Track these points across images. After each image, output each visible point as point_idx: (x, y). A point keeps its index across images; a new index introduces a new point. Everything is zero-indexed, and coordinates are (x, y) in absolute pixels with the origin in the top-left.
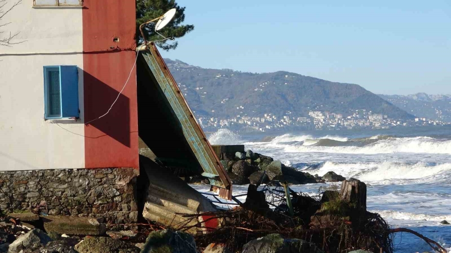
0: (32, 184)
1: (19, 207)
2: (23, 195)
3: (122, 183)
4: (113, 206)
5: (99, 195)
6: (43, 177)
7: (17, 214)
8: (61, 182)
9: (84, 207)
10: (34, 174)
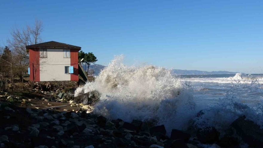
0: (63, 83)
1: (61, 86)
2: (61, 84)
3: (76, 83)
4: (74, 86)
5: (72, 84)
6: (65, 82)
7: (61, 87)
8: (67, 82)
9: (70, 86)
10: (63, 81)
